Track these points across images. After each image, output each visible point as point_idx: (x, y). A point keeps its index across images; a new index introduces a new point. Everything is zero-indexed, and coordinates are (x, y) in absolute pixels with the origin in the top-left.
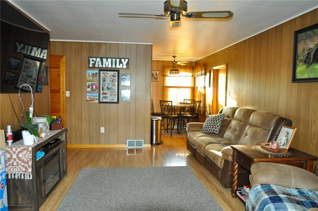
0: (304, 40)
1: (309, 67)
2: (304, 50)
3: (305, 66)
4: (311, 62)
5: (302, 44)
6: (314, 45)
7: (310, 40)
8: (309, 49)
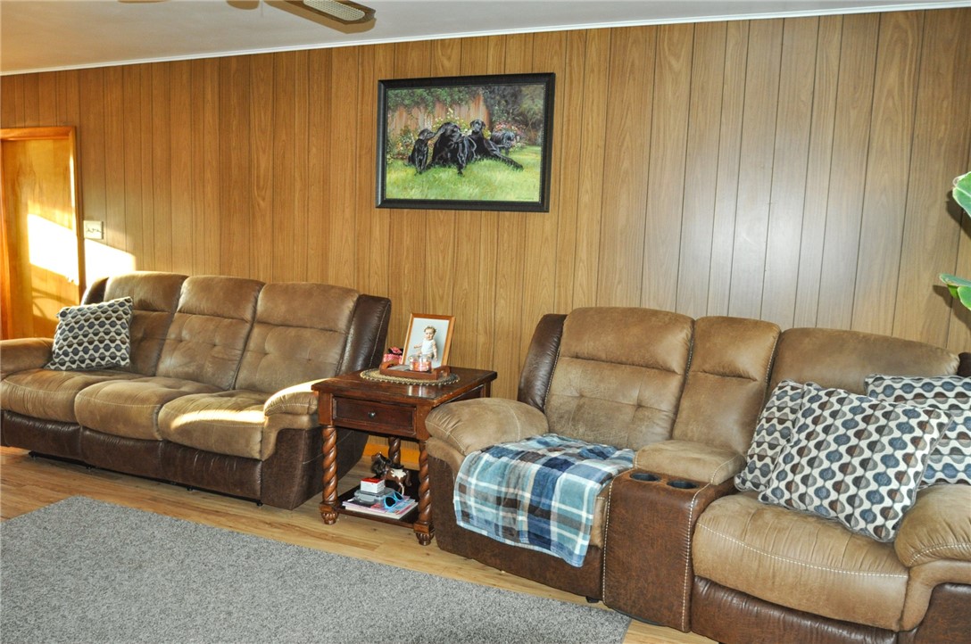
0: (406, 106)
1: (424, 174)
2: (406, 132)
3: (411, 171)
4: (428, 161)
5: (401, 115)
6: (435, 123)
7: (423, 110)
8: (422, 132)
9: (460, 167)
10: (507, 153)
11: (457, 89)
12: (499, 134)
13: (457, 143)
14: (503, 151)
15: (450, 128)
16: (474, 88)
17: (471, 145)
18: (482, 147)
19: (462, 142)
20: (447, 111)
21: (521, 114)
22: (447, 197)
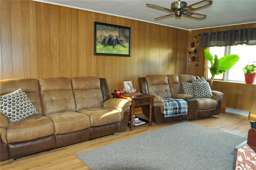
0: (101, 29)
1: (105, 47)
2: (101, 36)
3: (102, 46)
4: (106, 44)
5: (100, 32)
6: (108, 35)
7: (105, 31)
8: (105, 37)
9: (113, 46)
10: (123, 43)
11: (112, 27)
12: (121, 39)
13: (113, 40)
14: (122, 43)
15: (111, 36)
16: (116, 28)
17: (116, 41)
18: (118, 42)
19: (114, 40)
20: (110, 32)
21: (125, 35)
22: (111, 53)
